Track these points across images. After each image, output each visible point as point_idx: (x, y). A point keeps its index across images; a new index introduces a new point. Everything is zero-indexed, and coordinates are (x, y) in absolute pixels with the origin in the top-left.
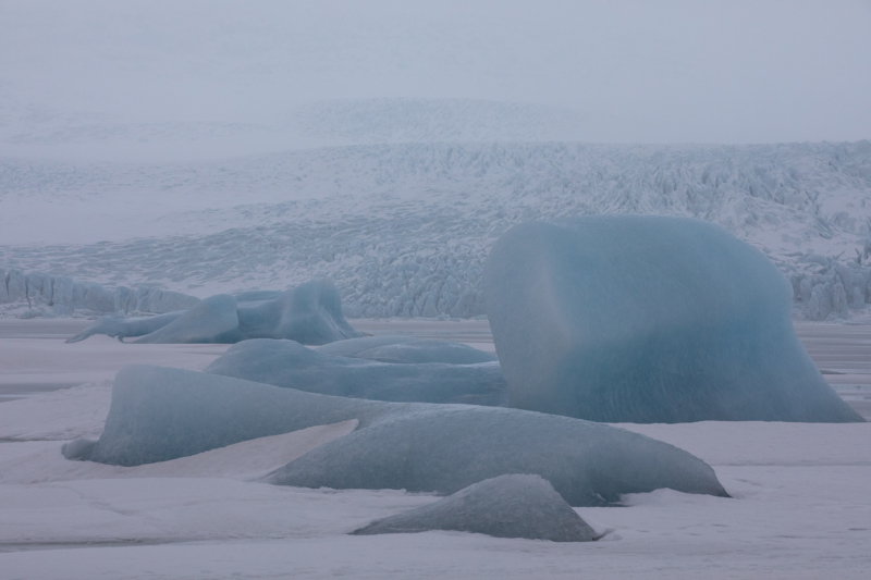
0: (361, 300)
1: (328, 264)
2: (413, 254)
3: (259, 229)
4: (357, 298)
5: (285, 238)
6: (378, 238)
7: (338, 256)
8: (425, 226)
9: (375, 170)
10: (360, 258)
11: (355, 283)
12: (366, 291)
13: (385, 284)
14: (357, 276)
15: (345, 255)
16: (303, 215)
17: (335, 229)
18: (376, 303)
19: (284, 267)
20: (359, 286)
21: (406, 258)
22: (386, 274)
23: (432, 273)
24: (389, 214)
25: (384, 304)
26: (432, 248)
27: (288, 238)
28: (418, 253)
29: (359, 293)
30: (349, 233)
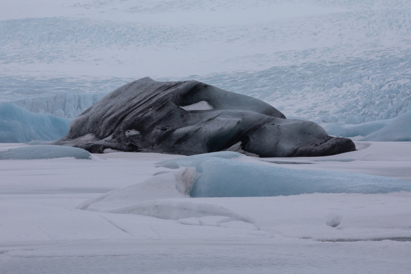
0: (361, 113)
1: (339, 89)
2: (395, 82)
3: (292, 67)
4: (359, 111)
5: (309, 72)
6: (371, 72)
7: (345, 84)
8: (402, 64)
9: (365, 27)
10: (360, 85)
11: (357, 102)
12: (364, 107)
13: (377, 102)
14: (358, 97)
15: (349, 83)
16: (320, 57)
17: (342, 66)
18: (371, 115)
19: (309, 91)
20: (360, 104)
21: (390, 85)
22: (378, 96)
23: (408, 95)
24: (377, 56)
25: (377, 115)
26: (408, 78)
27: (312, 72)
28: (398, 82)
29: (360, 108)
30: (351, 69)
